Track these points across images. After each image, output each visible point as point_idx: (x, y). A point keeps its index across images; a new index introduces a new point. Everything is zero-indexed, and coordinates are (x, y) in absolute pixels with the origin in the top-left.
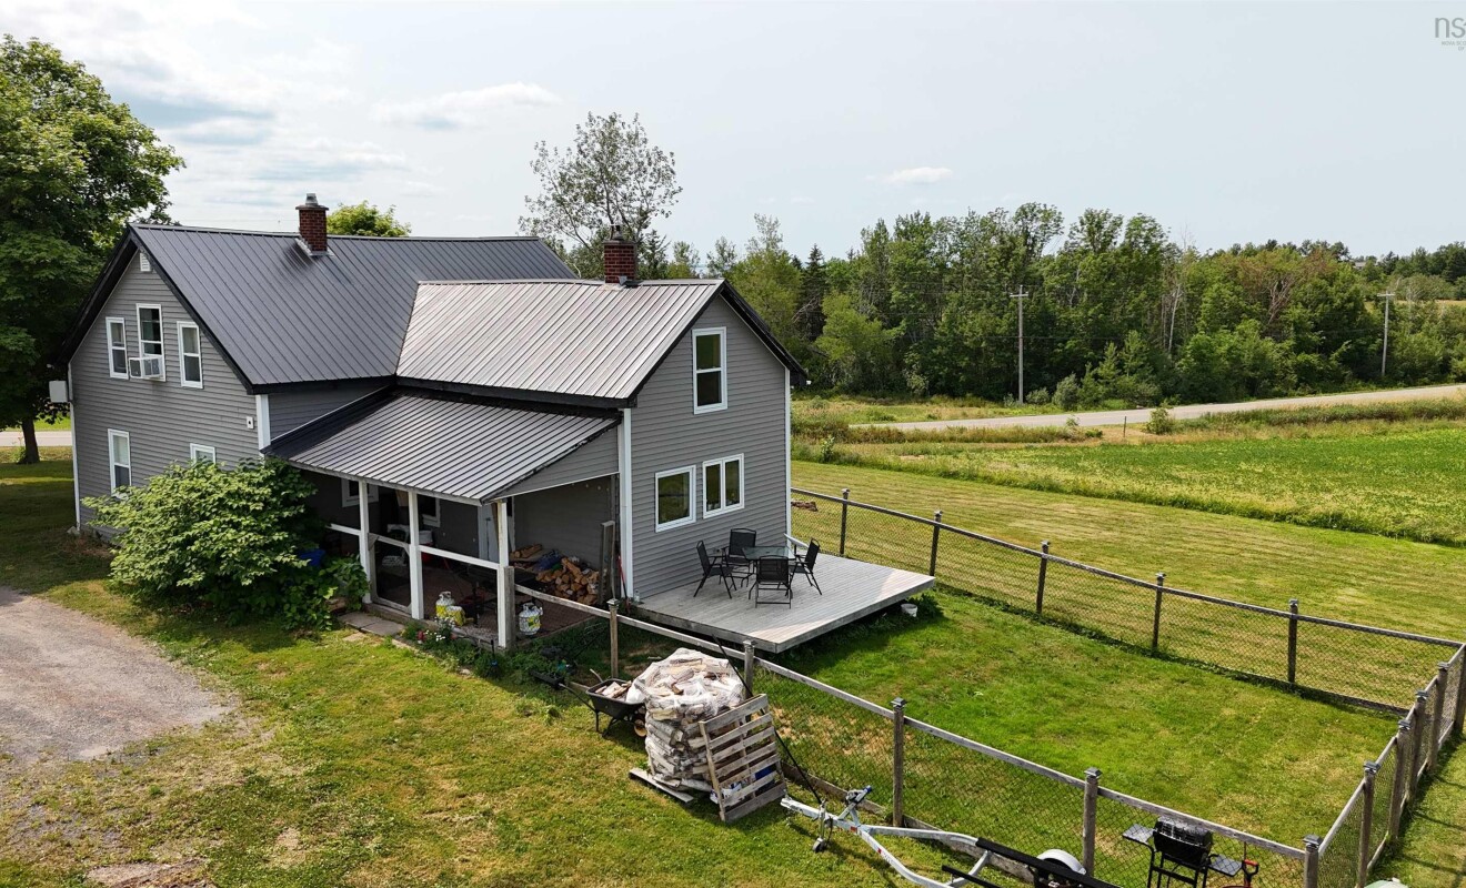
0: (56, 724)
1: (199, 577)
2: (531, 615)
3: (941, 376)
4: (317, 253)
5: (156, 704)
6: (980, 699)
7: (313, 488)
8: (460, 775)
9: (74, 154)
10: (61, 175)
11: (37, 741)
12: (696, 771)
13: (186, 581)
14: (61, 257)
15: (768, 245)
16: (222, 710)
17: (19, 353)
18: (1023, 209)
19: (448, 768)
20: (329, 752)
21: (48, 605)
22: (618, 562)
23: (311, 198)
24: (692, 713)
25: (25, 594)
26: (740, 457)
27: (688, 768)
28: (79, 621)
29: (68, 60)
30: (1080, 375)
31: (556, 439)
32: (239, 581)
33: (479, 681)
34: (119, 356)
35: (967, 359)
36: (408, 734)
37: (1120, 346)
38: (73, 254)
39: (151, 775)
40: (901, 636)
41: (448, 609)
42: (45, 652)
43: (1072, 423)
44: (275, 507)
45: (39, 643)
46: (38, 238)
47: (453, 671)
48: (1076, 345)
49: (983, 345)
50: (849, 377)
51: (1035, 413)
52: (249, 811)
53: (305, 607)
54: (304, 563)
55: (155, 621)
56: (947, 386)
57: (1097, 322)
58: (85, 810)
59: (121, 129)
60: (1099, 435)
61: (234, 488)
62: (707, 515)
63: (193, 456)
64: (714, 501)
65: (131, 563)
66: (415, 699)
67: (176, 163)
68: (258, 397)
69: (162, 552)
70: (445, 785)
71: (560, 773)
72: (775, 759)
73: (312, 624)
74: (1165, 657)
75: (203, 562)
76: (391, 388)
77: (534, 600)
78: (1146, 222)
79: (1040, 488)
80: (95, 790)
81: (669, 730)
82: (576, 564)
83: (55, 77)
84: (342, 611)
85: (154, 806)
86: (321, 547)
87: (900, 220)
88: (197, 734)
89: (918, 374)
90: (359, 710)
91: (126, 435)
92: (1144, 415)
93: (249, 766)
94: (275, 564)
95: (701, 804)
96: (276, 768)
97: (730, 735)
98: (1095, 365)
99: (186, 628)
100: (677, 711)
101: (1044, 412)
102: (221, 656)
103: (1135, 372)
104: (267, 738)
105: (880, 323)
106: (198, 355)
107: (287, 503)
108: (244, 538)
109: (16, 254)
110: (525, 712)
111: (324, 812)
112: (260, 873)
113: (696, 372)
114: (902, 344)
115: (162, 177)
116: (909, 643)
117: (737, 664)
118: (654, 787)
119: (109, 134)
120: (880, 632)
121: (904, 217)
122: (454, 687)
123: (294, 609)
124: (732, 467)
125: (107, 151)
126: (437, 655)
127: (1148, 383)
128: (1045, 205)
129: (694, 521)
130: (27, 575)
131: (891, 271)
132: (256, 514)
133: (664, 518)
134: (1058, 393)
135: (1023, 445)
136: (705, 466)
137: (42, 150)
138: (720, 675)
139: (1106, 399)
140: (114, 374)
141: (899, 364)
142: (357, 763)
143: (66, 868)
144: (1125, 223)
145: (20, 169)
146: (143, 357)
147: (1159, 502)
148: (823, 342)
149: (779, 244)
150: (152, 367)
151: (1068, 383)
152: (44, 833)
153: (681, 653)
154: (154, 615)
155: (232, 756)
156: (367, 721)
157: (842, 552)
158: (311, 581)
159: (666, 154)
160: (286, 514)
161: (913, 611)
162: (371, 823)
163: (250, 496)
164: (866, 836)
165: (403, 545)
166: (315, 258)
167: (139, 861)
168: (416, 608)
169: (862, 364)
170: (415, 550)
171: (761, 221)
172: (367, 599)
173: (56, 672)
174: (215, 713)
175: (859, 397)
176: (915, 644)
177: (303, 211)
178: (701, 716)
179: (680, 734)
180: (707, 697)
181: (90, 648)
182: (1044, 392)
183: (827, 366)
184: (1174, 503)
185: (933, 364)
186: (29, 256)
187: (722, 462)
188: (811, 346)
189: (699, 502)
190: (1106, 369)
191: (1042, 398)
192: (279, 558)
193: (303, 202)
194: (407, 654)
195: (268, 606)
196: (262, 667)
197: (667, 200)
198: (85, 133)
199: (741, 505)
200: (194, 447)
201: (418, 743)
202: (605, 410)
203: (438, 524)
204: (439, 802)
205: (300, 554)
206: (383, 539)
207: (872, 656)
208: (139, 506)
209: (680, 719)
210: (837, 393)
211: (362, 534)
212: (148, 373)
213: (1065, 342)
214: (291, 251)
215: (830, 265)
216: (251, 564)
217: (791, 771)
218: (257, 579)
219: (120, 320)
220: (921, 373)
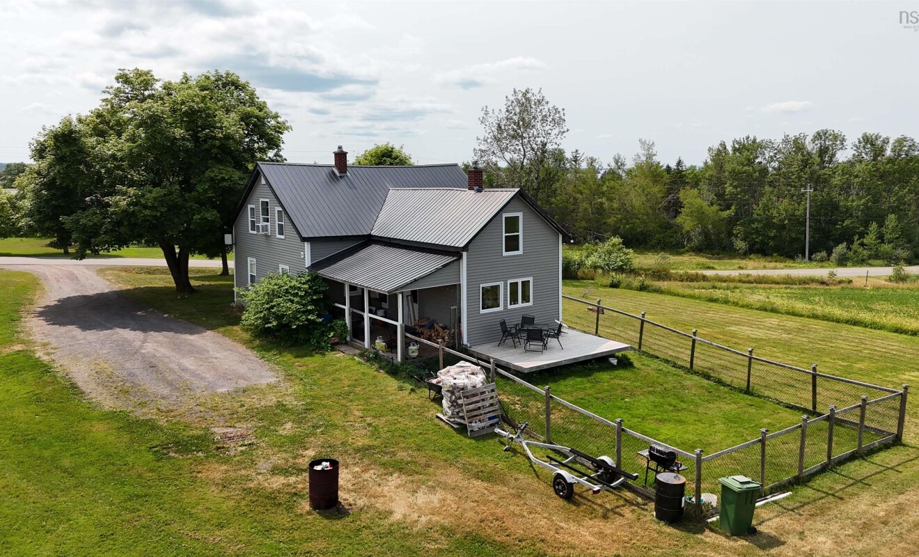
0: (210, 379)
1: (275, 323)
2: (413, 348)
3: (757, 242)
4: (342, 175)
5: (250, 375)
6: (626, 402)
7: (327, 286)
8: (364, 410)
9: (239, 128)
10: (233, 138)
11: (203, 384)
12: (461, 414)
13: (269, 325)
14: (231, 177)
15: (647, 158)
16: (275, 379)
17: (213, 221)
18: (818, 133)
19: (360, 407)
20: (314, 398)
21: (216, 334)
22: (459, 327)
23: (340, 148)
24: (458, 388)
25: (208, 330)
26: (531, 279)
27: (458, 413)
28: (228, 341)
29: (242, 81)
30: (851, 242)
31: (427, 265)
32: (291, 326)
33: (386, 375)
34: (253, 223)
35: (774, 231)
36: (348, 394)
37: (881, 225)
38: (237, 175)
39: (242, 399)
40: (601, 373)
41: (380, 343)
42: (211, 353)
43: (832, 274)
44: (310, 294)
45: (210, 349)
46: (222, 168)
47: (376, 371)
48: (851, 223)
49: (786, 222)
50: (696, 242)
51: (816, 267)
52: (275, 415)
53: (320, 340)
54: (321, 320)
55: (258, 343)
56: (761, 248)
57: (868, 208)
58: (215, 409)
59: (261, 114)
60: (850, 282)
61: (292, 284)
62: (510, 307)
63: (281, 271)
64: (514, 300)
65: (249, 317)
66: (356, 380)
67: (287, 128)
68: (306, 243)
69: (261, 312)
70: (357, 413)
71: (406, 413)
72: (499, 413)
73: (323, 348)
74: (752, 394)
75: (279, 317)
76: (368, 240)
77: (416, 341)
78: (906, 141)
79: (766, 310)
80: (220, 403)
81: (449, 395)
82: (441, 327)
83: (236, 88)
84: (337, 344)
85: (240, 410)
86: (329, 314)
87: (735, 141)
88: (263, 387)
89: (741, 240)
90: (330, 383)
91: (255, 260)
92: (889, 271)
93: (280, 400)
94: (308, 320)
95: (462, 429)
96: (290, 402)
97: (475, 399)
98: (862, 235)
99: (269, 347)
100: (452, 386)
101: (822, 267)
102: (281, 359)
103: (892, 242)
104: (290, 391)
105: (718, 208)
106: (283, 223)
107: (316, 292)
108: (294, 306)
109: (212, 175)
110: (401, 389)
111: (304, 418)
112: (273, 435)
113: (504, 235)
114: (732, 221)
115: (281, 136)
116: (605, 376)
117: (487, 370)
118: (444, 421)
119: (257, 117)
120: (590, 370)
121: (738, 139)
122: (375, 377)
123: (315, 341)
124: (525, 284)
125: (255, 125)
126: (371, 364)
127: (902, 249)
128: (833, 131)
129: (502, 309)
130: (210, 322)
131: (726, 174)
132: (301, 297)
133: (485, 307)
134: (834, 255)
135: (784, 286)
136: (509, 282)
137: (225, 127)
138: (477, 374)
139: (869, 259)
140: (251, 232)
141: (730, 234)
142: (323, 402)
143: (204, 426)
144: (891, 141)
145: (215, 136)
146: (261, 224)
147: (838, 321)
148: (679, 220)
149: (654, 158)
150: (265, 228)
151: (840, 249)
152: (198, 415)
153: (462, 363)
154: (258, 341)
155: (275, 396)
156: (333, 387)
157: (597, 332)
158: (324, 329)
159: (560, 110)
160: (315, 297)
161: (614, 361)
162: (321, 423)
163: (299, 288)
164: (524, 444)
165: (362, 313)
166: (341, 177)
167: (231, 427)
168: (367, 344)
169: (705, 233)
170: (367, 315)
171: (642, 143)
172: (348, 339)
173: (215, 360)
174: (273, 380)
175: (701, 254)
176: (608, 377)
177: (336, 154)
178: (463, 389)
179: (454, 397)
180: (466, 381)
181: (229, 352)
182: (824, 254)
183: (681, 234)
184: (847, 322)
185: (752, 234)
186: (217, 176)
187: (520, 281)
188: (672, 222)
189: (505, 300)
190: (870, 239)
191: (822, 258)
192: (309, 317)
193: (336, 150)
194: (359, 363)
195: (304, 339)
196: (297, 364)
197: (559, 137)
198: (245, 118)
199: (531, 304)
200: (281, 266)
201: (351, 397)
202: (454, 253)
203: (387, 307)
204: (352, 419)
205: (319, 316)
206: (355, 311)
207: (579, 379)
208: (256, 292)
209: (454, 389)
210: (687, 251)
211: (346, 308)
212: (263, 231)
213: (843, 221)
214: (330, 175)
215: (690, 169)
216: (297, 319)
217: (505, 418)
218: (298, 326)
219: (253, 206)
220: (744, 239)
